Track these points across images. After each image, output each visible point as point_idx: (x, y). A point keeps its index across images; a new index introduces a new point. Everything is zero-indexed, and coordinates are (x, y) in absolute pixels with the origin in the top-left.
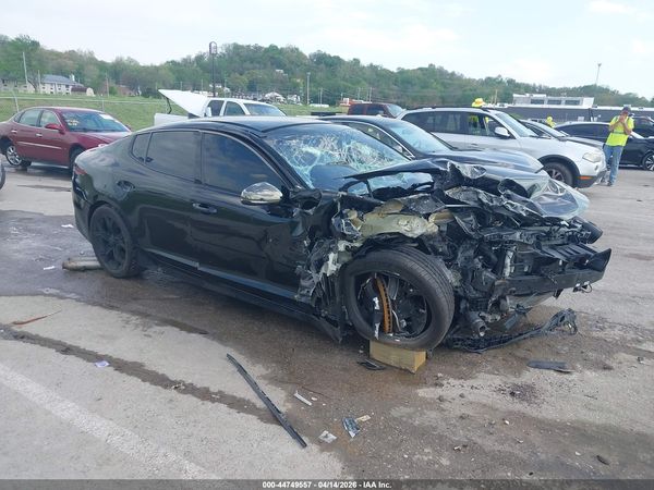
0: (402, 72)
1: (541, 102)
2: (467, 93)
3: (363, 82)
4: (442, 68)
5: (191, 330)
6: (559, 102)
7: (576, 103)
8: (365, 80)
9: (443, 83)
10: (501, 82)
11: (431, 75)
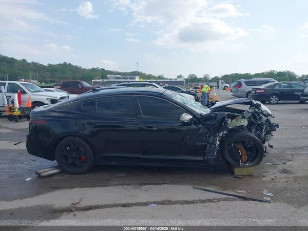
0: (50, 66)
1: (119, 78)
2: (85, 75)
3: (30, 71)
4: (70, 64)
5: (161, 184)
6: (127, 79)
7: (133, 78)
8: (31, 70)
9: (72, 71)
10: (99, 70)
11: (65, 67)
